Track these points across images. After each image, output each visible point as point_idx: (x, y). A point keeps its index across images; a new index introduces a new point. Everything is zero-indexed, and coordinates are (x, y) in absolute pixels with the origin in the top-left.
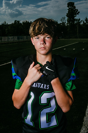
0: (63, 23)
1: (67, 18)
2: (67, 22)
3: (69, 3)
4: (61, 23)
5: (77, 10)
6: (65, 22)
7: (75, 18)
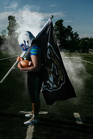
0: (3, 36)
1: (8, 31)
2: (7, 35)
3: (10, 16)
4: (1, 36)
5: (18, 24)
6: (5, 35)
7: (16, 32)
